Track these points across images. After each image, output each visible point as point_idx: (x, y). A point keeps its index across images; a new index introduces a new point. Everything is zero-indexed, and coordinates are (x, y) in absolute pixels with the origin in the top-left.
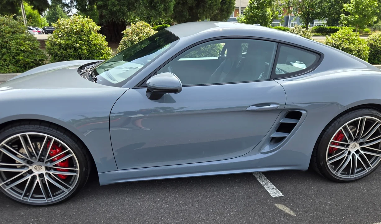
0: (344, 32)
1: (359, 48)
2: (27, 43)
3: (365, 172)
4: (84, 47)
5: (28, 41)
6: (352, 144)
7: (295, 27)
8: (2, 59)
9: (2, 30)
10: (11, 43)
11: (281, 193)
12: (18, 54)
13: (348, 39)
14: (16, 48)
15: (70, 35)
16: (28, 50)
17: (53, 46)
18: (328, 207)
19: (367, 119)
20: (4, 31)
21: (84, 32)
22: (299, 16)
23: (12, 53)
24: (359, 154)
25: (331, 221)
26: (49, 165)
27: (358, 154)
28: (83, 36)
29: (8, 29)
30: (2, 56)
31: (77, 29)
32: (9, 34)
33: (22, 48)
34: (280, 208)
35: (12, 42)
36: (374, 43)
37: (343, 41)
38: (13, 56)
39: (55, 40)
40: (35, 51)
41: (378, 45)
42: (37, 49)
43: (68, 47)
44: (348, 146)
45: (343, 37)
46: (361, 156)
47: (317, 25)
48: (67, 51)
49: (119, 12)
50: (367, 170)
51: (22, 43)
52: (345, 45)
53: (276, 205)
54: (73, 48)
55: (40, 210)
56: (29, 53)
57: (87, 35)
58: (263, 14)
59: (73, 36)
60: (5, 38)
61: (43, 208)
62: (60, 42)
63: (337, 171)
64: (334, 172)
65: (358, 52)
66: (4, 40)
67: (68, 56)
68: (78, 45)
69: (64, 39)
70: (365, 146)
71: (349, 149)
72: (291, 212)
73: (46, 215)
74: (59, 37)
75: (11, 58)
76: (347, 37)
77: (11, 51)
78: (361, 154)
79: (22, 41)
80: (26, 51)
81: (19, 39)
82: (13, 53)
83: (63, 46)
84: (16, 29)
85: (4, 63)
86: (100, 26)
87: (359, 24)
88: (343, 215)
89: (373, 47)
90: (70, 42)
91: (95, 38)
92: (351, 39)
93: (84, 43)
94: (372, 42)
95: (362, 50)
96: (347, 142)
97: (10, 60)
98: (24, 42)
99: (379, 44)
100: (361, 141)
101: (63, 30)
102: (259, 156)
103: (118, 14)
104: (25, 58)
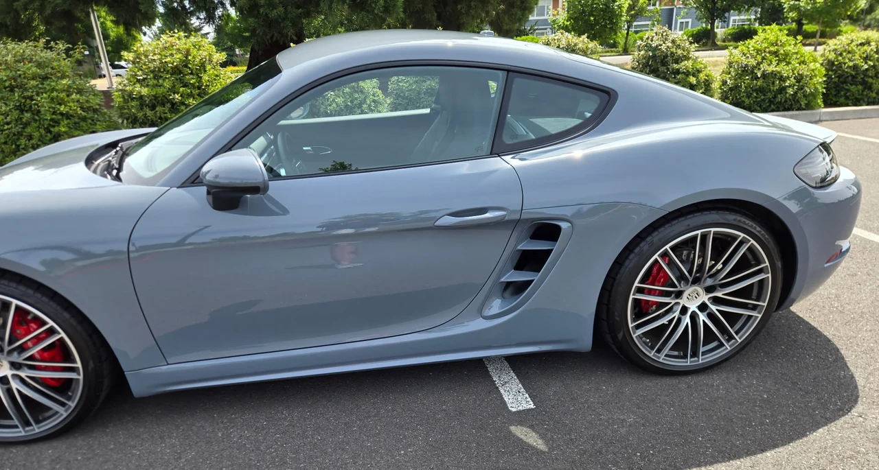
0: (767, 37)
1: (801, 73)
2: (73, 99)
3: (725, 350)
4: (191, 100)
5: (76, 93)
6: (689, 290)
7: (655, 31)
8: (24, 134)
9: (18, 72)
10: (39, 99)
11: (531, 403)
12: (56, 122)
13: (776, 53)
14: (51, 110)
15: (161, 77)
16: (77, 113)
17: (128, 102)
18: (623, 431)
19: (715, 233)
20: (25, 74)
21: (189, 68)
22: (695, 6)
23: (43, 121)
24: (708, 311)
25: (622, 460)
26: (15, 358)
27: (705, 313)
28: (187, 77)
29: (31, 71)
30: (24, 128)
31: (174, 62)
32: (35, 82)
33: (62, 108)
34: (519, 434)
35: (42, 98)
36: (837, 58)
37: (763, 58)
38: (46, 126)
39: (131, 88)
40: (90, 115)
41: (845, 64)
42: (95, 111)
43: (158, 102)
44: (679, 294)
45: (765, 48)
46: (711, 316)
47: (737, 24)
48: (157, 111)
49: (284, 20)
50: (728, 347)
51: (62, 99)
52: (769, 65)
53: (513, 428)
54: (169, 104)
55: (12, 452)
56: (79, 118)
57: (197, 75)
58: (607, 6)
59: (166, 78)
60: (26, 90)
61: (19, 448)
62: (140, 92)
63: (659, 351)
64: (650, 353)
65: (798, 81)
66: (26, 94)
67: (159, 121)
68: (177, 97)
69: (147, 86)
70: (719, 294)
71: (683, 301)
72: (540, 441)
73: (20, 461)
74: (138, 81)
75: (42, 131)
76: (772, 49)
77: (42, 116)
78: (711, 311)
79: (62, 95)
80: (72, 116)
81: (57, 90)
82: (46, 121)
83: (146, 101)
84: (50, 70)
85: (27, 142)
86: (224, 53)
87: (824, 18)
88: (653, 447)
89: (834, 68)
90: (160, 91)
91: (215, 79)
92: (782, 52)
93: (191, 92)
94: (832, 56)
95: (806, 76)
96: (676, 287)
97: (41, 136)
98: (68, 96)
99: (847, 61)
100: (709, 282)
101: (146, 65)
102: (479, 324)
103: (282, 25)
104: (72, 130)
